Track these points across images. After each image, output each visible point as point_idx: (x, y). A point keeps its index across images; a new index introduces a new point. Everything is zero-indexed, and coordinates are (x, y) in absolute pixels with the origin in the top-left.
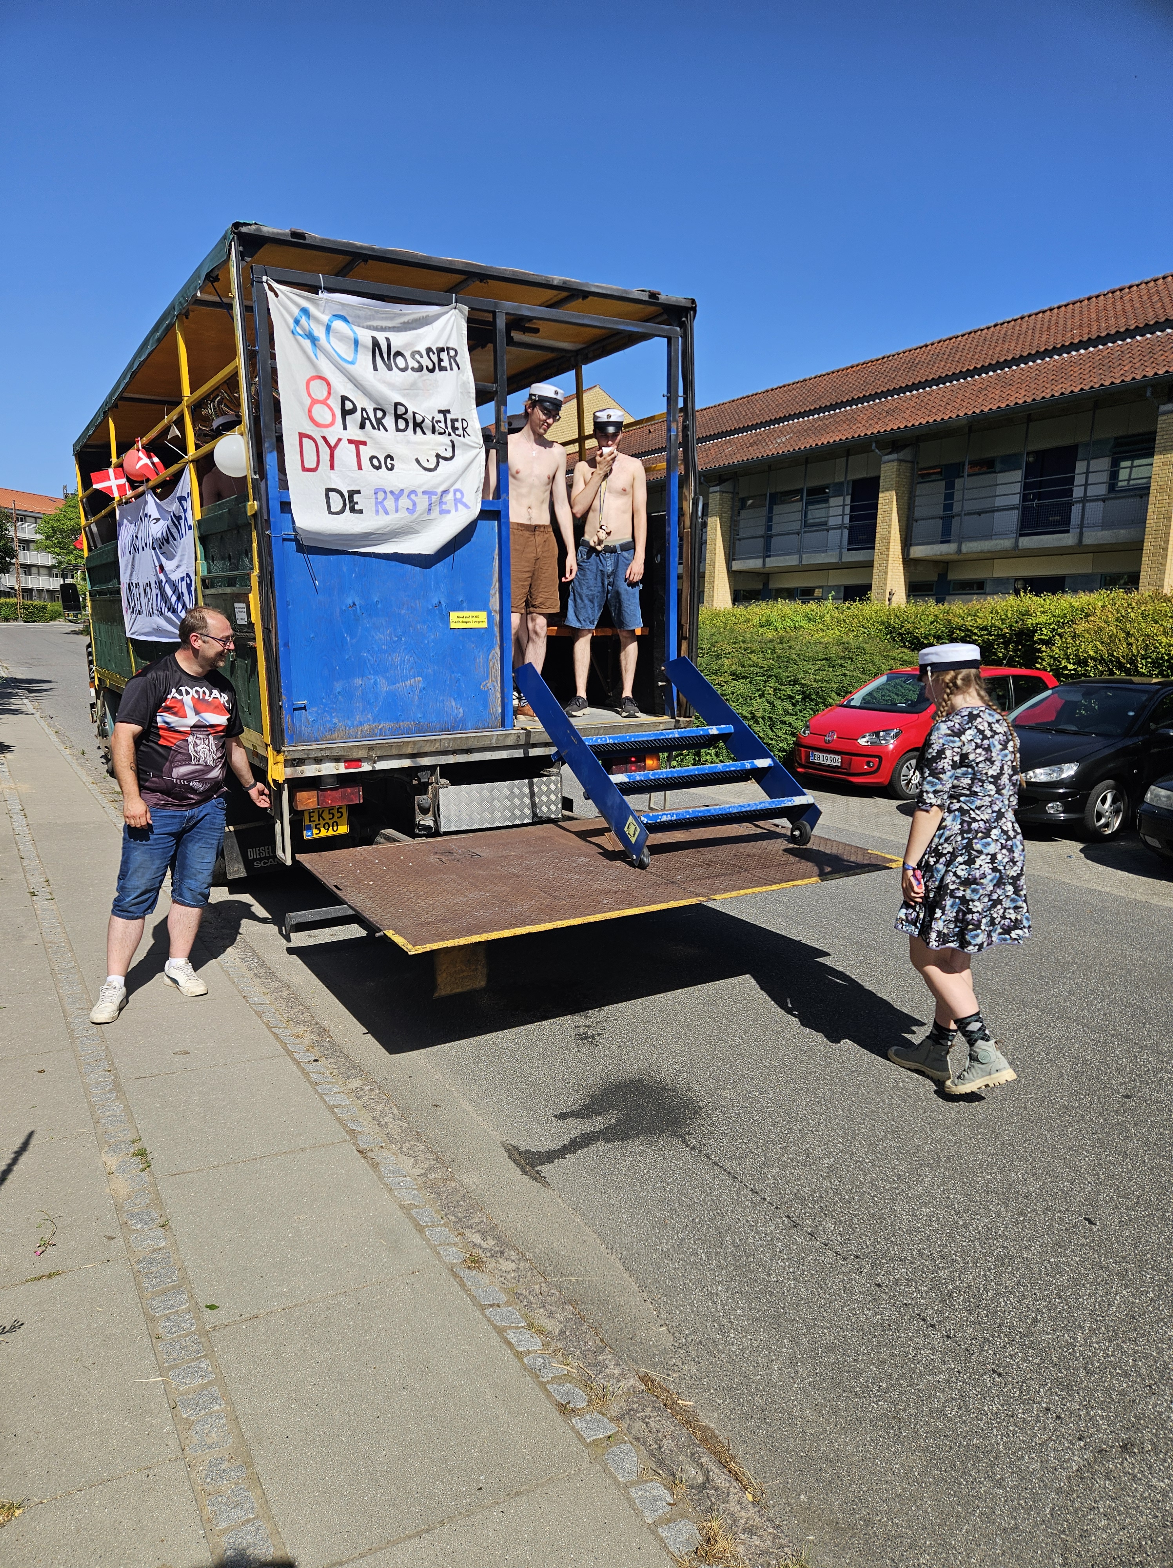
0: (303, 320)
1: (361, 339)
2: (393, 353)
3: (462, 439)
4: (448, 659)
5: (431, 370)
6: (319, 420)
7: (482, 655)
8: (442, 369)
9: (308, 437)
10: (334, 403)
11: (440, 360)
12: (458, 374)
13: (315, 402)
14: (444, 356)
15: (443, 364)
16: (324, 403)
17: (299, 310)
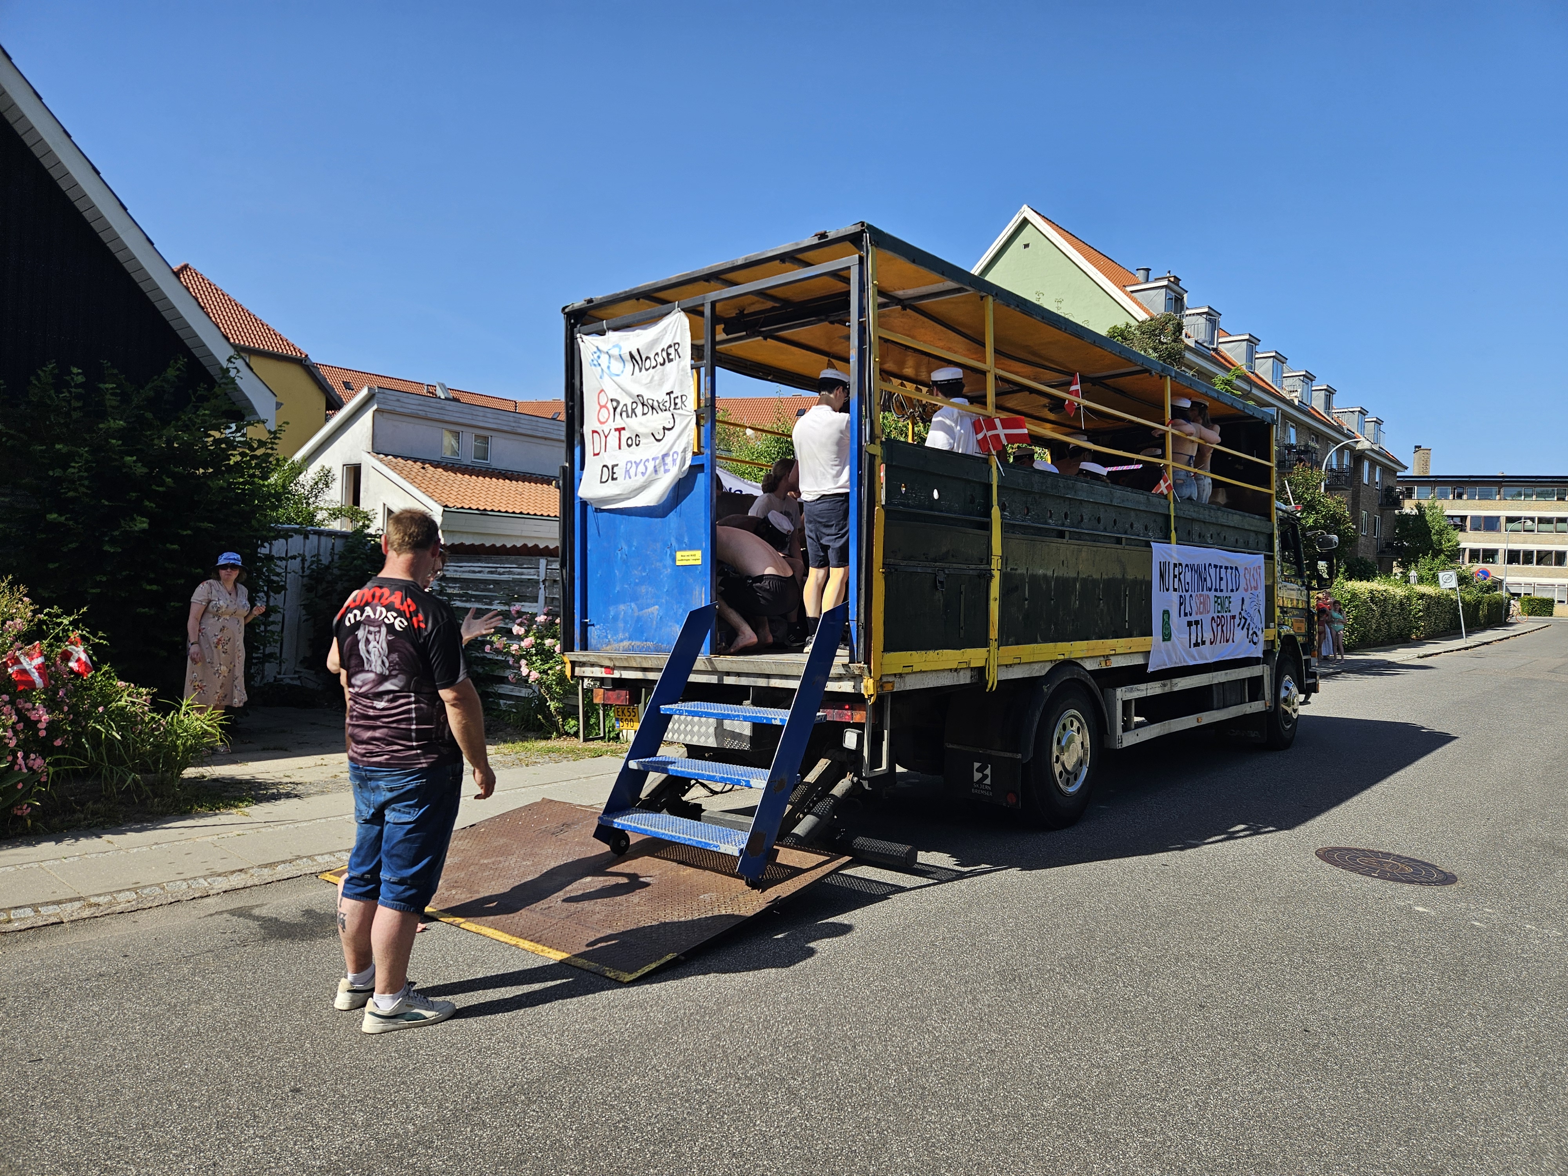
2: (644, 359)
3: (680, 411)
4: (676, 591)
5: (663, 364)
6: (602, 420)
7: (697, 588)
8: (670, 360)
9: (596, 432)
10: (609, 405)
11: (668, 354)
12: (679, 362)
13: (601, 407)
14: (672, 351)
15: (671, 357)
16: (605, 406)
17: (595, 350)
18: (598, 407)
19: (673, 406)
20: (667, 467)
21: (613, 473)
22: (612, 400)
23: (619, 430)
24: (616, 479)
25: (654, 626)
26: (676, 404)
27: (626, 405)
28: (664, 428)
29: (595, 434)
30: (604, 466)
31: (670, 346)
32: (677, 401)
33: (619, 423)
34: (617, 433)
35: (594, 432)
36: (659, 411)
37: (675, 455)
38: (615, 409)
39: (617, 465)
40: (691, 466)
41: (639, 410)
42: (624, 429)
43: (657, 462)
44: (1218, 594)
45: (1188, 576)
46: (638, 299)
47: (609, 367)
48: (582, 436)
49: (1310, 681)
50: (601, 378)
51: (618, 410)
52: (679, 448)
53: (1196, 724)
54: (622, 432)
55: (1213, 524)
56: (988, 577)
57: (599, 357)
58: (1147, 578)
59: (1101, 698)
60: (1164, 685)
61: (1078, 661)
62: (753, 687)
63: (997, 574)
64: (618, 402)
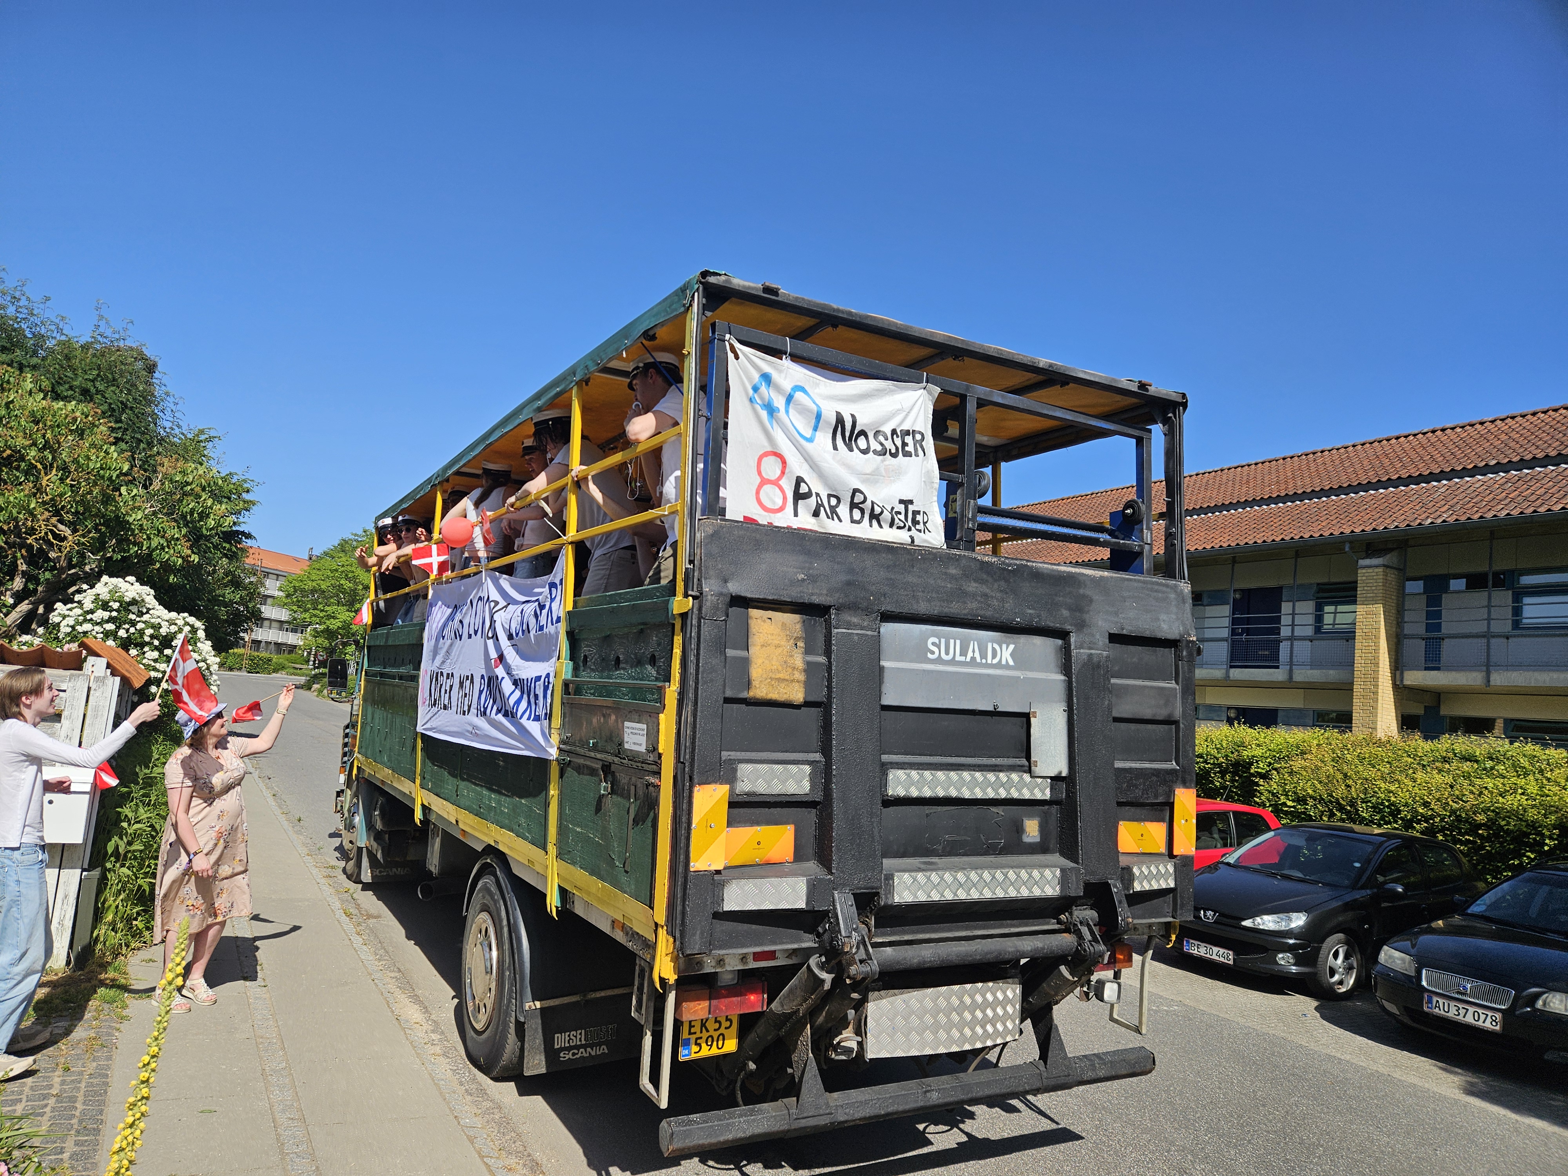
0: (763, 389)
1: (825, 413)
3: (924, 536)
6: (767, 503)
8: (906, 454)
10: (786, 485)
11: (904, 443)
12: (923, 462)
13: (765, 482)
14: (909, 439)
15: (907, 449)
16: (776, 483)
18: (758, 480)
19: (911, 523)
22: (799, 481)
26: (915, 522)
27: (818, 495)
31: (907, 432)
32: (919, 518)
33: (807, 520)
36: (886, 526)
38: (800, 496)
41: (843, 510)
51: (813, 501)
57: (767, 392)
64: (809, 487)
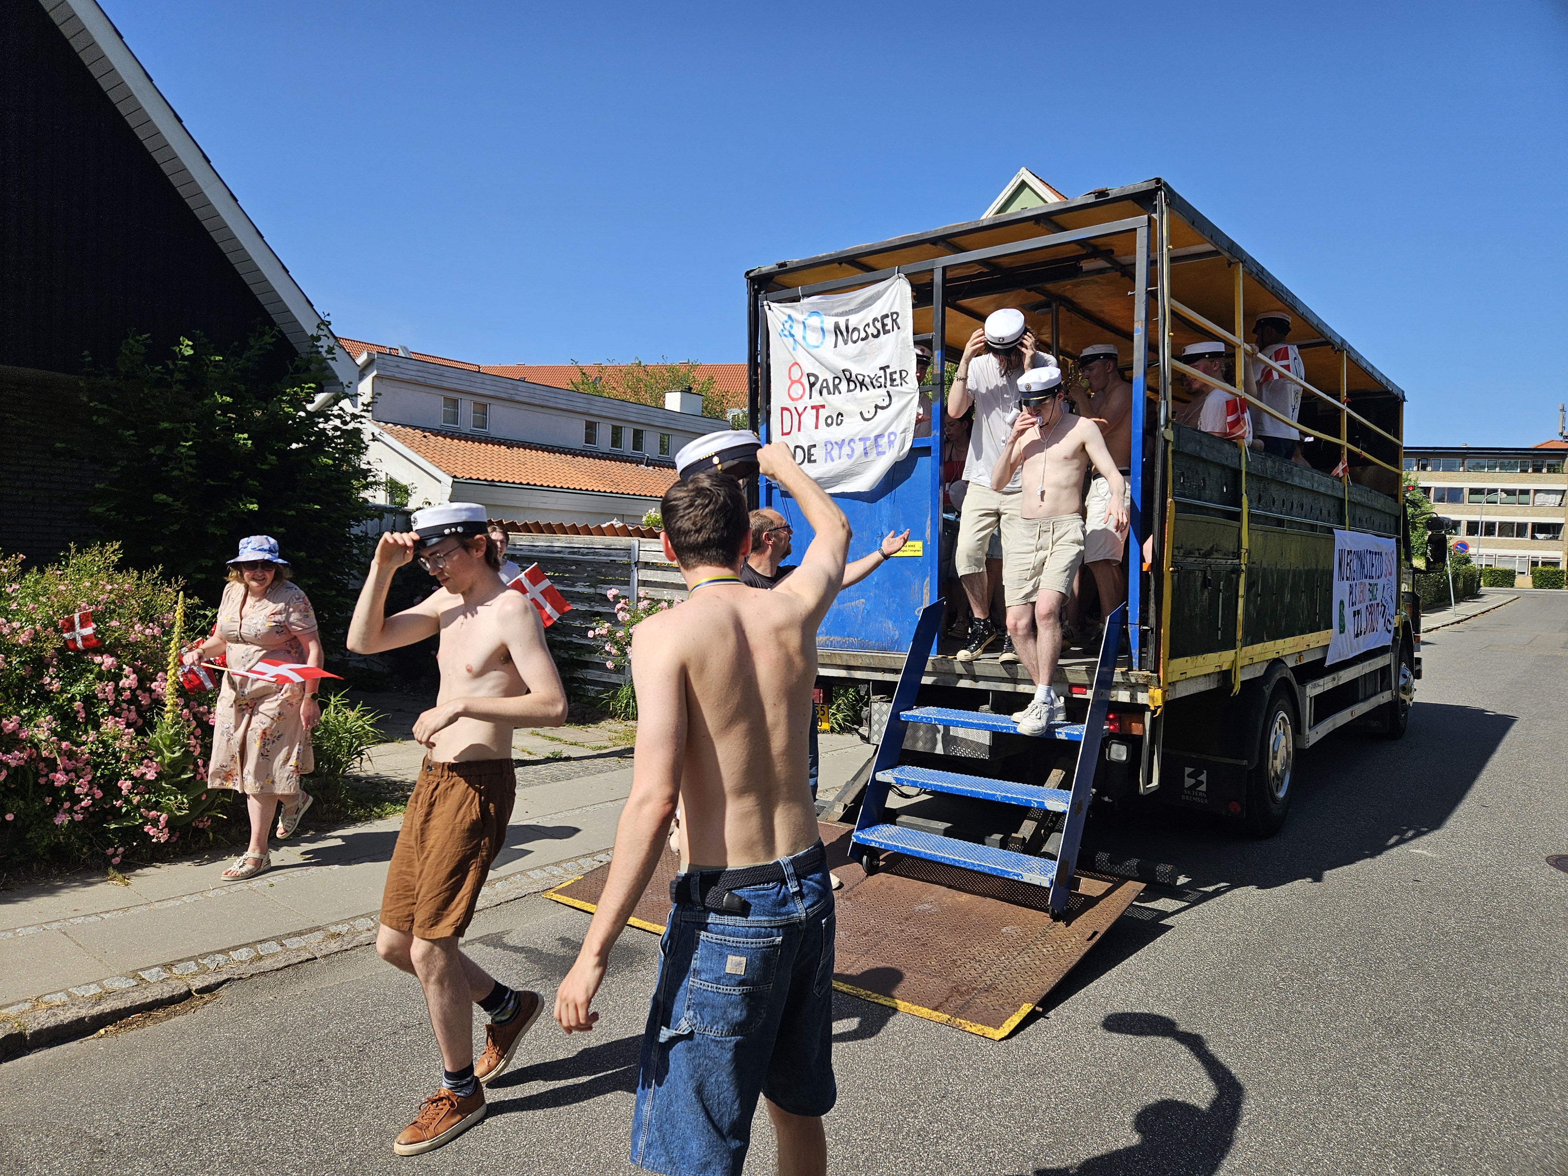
0: (787, 326)
1: (828, 326)
2: (850, 331)
3: (899, 388)
4: (887, 584)
5: (876, 336)
6: (794, 396)
7: (917, 582)
8: (886, 332)
9: (787, 409)
10: (805, 380)
11: (884, 325)
12: (898, 333)
13: (793, 382)
14: (888, 321)
15: (887, 328)
16: (799, 381)
17: (786, 318)
18: (790, 382)
19: (888, 383)
20: (880, 449)
21: (810, 455)
22: (808, 375)
23: (817, 408)
24: (815, 461)
25: (860, 621)
26: (892, 380)
27: (826, 380)
28: (877, 407)
29: (784, 412)
30: (797, 447)
31: (887, 316)
32: (895, 376)
33: (817, 400)
34: (815, 411)
35: (783, 409)
36: (871, 388)
37: (892, 437)
38: (812, 385)
39: (815, 446)
40: (911, 449)
41: (843, 386)
42: (823, 406)
43: (868, 443)
44: (1372, 581)
45: (1355, 564)
46: (840, 264)
47: (804, 338)
48: (769, 413)
49: (1417, 668)
50: (794, 349)
51: (818, 386)
52: (898, 427)
53: (1350, 718)
54: (821, 410)
55: (1367, 507)
56: (1237, 571)
57: (791, 327)
58: (1331, 568)
59: (1299, 698)
60: (1334, 679)
61: (1283, 659)
62: (993, 691)
63: (1243, 567)
64: (817, 378)
